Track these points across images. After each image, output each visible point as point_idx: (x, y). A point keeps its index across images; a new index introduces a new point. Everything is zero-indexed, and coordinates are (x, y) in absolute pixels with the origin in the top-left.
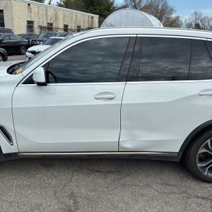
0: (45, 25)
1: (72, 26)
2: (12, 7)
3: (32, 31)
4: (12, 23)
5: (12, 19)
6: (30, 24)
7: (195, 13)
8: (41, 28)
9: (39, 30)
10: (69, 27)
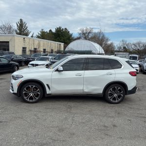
0: (33, 49)
1: (48, 50)
2: (14, 40)
3: (25, 53)
4: (14, 49)
5: (14, 47)
6: (24, 49)
7: (123, 41)
8: (31, 51)
9: (29, 53)
10: (47, 50)
